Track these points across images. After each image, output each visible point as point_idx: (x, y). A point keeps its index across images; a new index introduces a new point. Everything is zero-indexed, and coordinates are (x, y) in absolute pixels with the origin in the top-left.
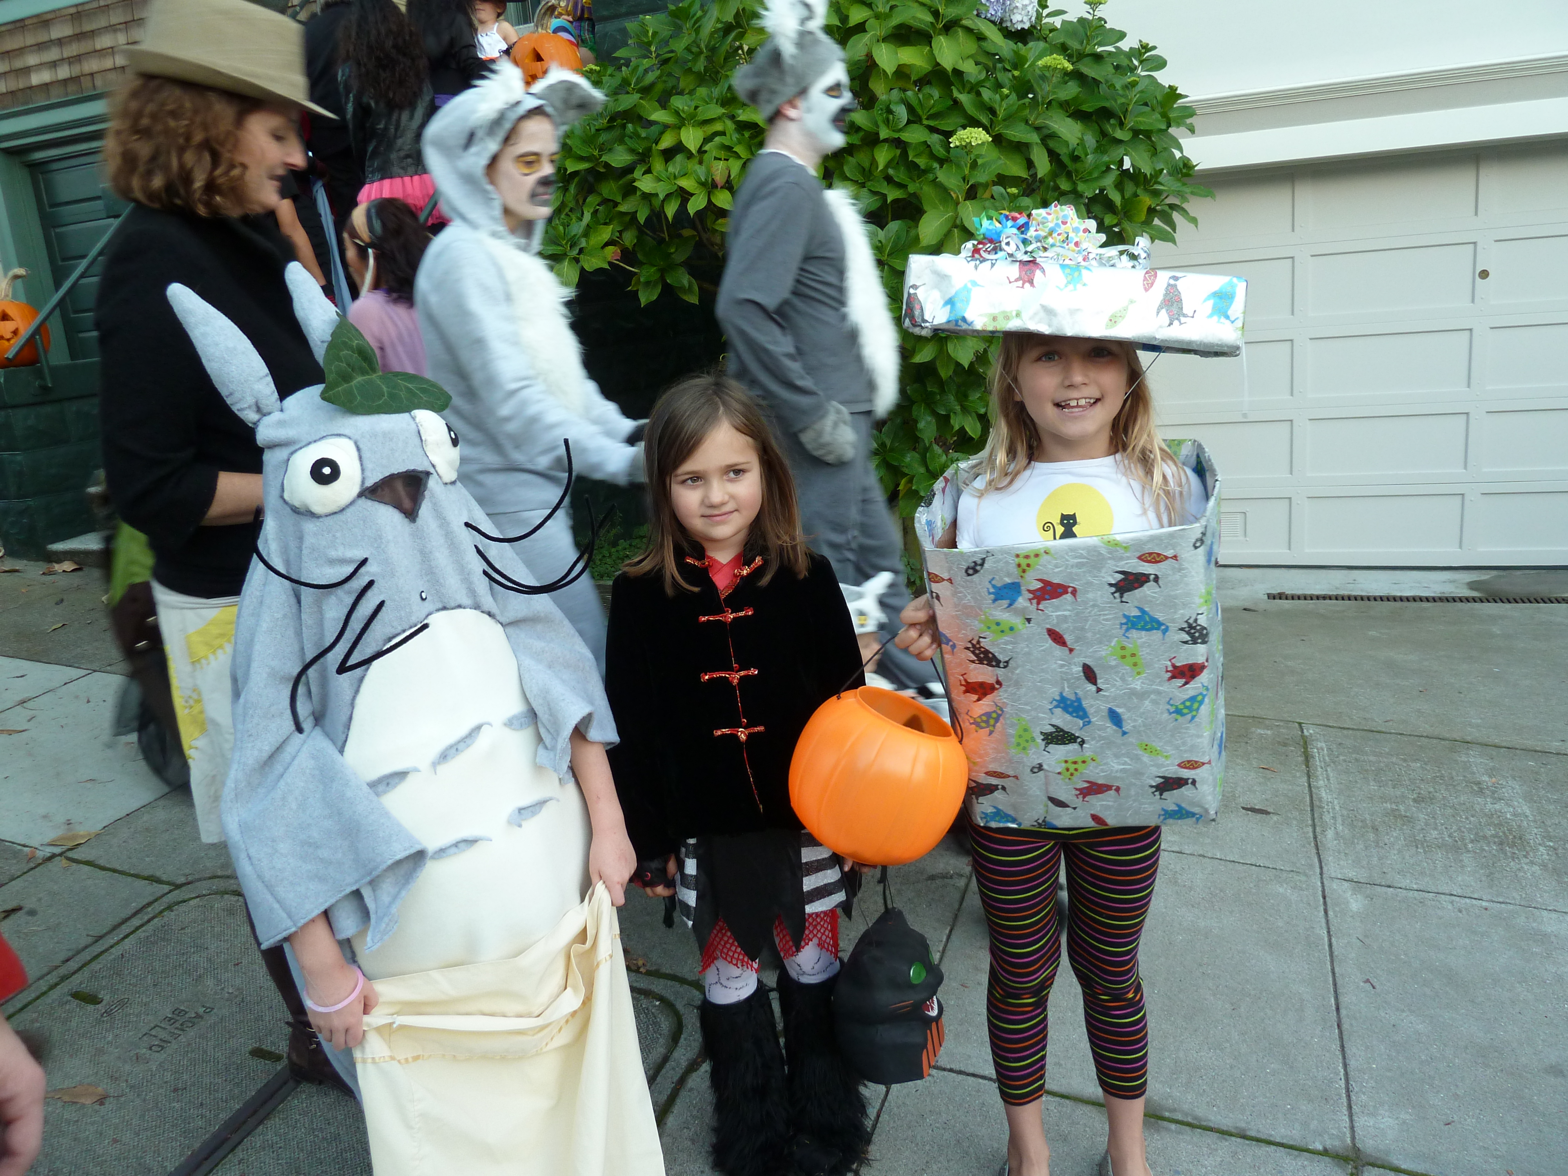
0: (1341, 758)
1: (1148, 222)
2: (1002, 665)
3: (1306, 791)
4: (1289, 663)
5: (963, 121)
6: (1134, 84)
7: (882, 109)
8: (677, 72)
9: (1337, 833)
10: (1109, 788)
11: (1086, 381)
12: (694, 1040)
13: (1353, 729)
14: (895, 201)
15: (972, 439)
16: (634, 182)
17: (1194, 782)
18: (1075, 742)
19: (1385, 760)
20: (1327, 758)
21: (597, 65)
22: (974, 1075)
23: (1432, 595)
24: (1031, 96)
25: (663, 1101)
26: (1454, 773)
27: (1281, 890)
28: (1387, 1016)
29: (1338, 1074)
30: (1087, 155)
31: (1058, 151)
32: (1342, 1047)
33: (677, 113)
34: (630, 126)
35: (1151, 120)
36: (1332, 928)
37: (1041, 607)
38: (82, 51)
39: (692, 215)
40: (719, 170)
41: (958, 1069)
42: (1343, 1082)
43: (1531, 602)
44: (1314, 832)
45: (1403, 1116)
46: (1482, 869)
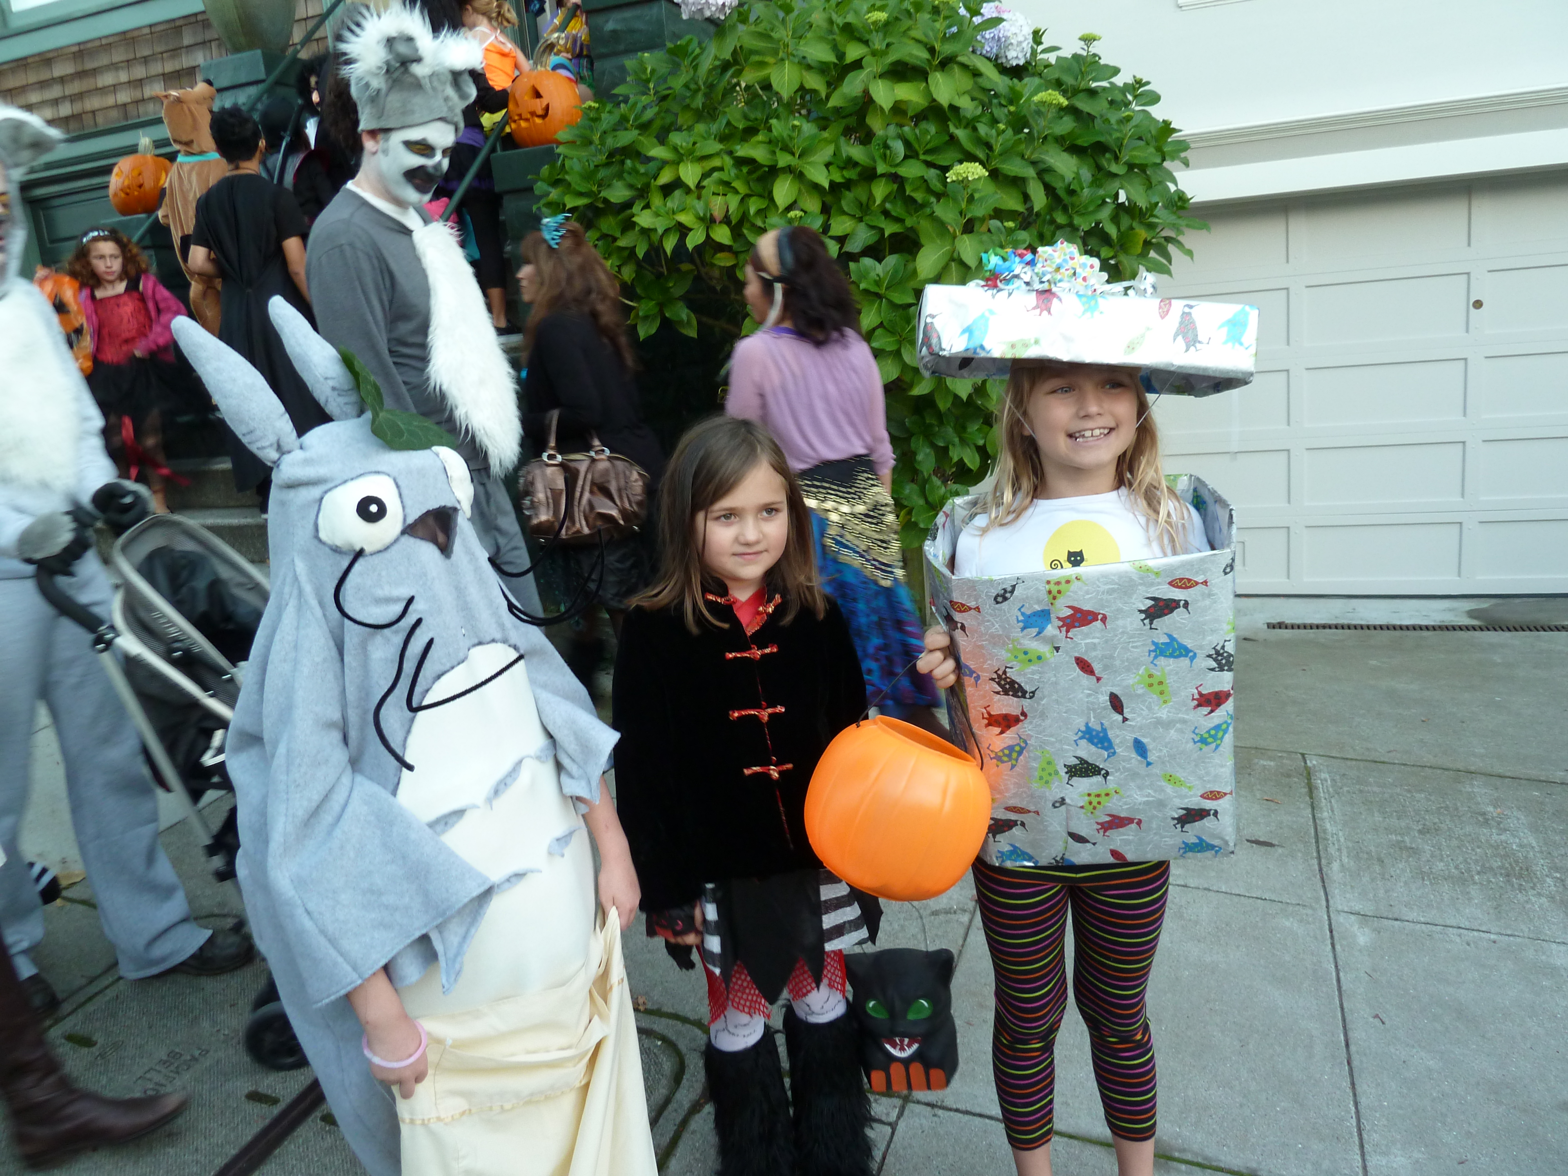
0: (1345, 789)
1: (1144, 255)
2: (1027, 696)
3: (1311, 823)
4: (1291, 694)
5: (960, 156)
6: (1128, 119)
7: (879, 145)
8: (675, 108)
9: (1342, 865)
10: (1130, 821)
11: (1101, 412)
12: (697, 1081)
13: (1356, 760)
14: (892, 235)
15: (970, 470)
16: (633, 216)
17: (1216, 813)
18: (1099, 774)
19: (1389, 791)
20: (1331, 789)
21: (595, 102)
22: (981, 1115)
23: (1432, 623)
24: (1026, 131)
25: (666, 1144)
26: (1459, 804)
27: (1287, 924)
28: (1398, 1052)
29: (1349, 1113)
30: (1082, 189)
31: (1054, 185)
32: (1353, 1084)
33: (675, 149)
34: (628, 162)
35: (1146, 154)
36: (1340, 963)
37: (1070, 635)
38: (84, 88)
39: (690, 250)
40: (717, 205)
41: (964, 1109)
42: (1354, 1122)
43: (1531, 630)
44: (1320, 864)
45: (1416, 1155)
46: (1489, 900)
